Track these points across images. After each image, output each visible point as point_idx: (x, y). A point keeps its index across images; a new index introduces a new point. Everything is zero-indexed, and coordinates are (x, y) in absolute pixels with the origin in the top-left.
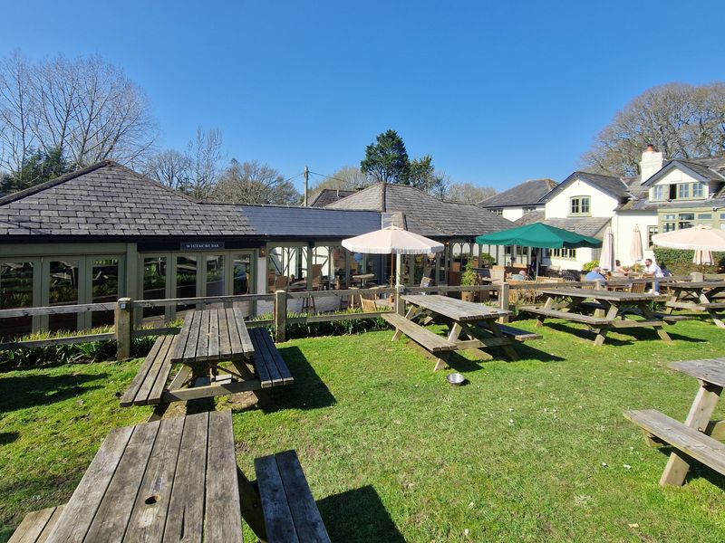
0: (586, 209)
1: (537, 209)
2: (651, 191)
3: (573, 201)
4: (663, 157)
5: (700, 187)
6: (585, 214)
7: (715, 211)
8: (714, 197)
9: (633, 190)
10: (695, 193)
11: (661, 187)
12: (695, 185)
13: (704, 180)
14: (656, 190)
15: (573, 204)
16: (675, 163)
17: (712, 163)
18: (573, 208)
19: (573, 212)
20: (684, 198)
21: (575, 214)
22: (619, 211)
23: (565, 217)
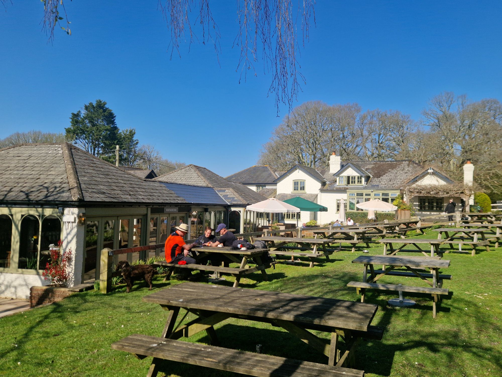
0: (303, 188)
1: (267, 187)
2: (338, 179)
3: (295, 183)
4: (341, 159)
5: (361, 179)
6: (302, 191)
7: (372, 192)
8: (367, 184)
9: (327, 177)
10: (358, 181)
11: (342, 177)
12: (358, 177)
13: (363, 175)
14: (340, 179)
15: (295, 185)
16: (350, 164)
17: (362, 165)
18: (295, 187)
19: (295, 190)
20: (353, 184)
21: (296, 192)
22: (322, 191)
23: (290, 193)
